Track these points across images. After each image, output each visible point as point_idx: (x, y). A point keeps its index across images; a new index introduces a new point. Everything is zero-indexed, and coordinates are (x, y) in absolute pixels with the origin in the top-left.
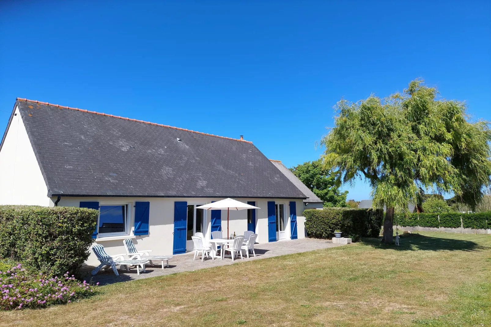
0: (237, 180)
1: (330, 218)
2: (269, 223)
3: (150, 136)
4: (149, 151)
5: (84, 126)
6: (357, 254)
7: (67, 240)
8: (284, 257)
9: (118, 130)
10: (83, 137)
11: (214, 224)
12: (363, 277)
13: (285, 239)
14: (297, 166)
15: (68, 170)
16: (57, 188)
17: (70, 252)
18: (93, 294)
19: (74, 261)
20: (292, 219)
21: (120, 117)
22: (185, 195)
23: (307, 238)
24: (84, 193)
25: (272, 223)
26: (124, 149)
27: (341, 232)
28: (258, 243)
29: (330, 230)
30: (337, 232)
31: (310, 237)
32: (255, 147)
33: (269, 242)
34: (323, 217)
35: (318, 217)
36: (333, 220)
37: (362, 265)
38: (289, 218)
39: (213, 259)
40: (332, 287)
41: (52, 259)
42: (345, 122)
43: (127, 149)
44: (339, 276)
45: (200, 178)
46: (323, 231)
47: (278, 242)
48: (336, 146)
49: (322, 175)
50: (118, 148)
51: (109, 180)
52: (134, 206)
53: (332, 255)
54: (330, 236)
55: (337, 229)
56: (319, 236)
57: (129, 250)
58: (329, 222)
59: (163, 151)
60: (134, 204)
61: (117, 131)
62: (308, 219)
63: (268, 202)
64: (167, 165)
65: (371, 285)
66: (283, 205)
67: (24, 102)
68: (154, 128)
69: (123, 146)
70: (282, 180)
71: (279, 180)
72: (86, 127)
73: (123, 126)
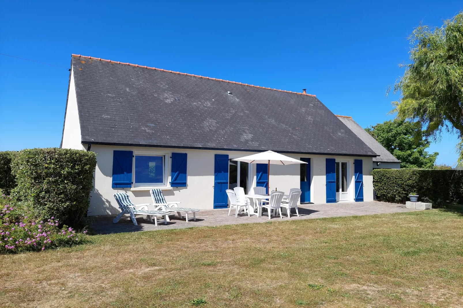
0: (290, 134)
1: (405, 179)
2: (327, 182)
3: (199, 89)
4: (194, 103)
5: (132, 79)
6: (434, 222)
7: (55, 182)
8: (333, 220)
9: (166, 83)
10: (128, 90)
11: (260, 179)
12: (429, 251)
13: (348, 200)
14: (376, 125)
15: (104, 119)
16: (88, 136)
17: (60, 196)
18: (81, 243)
19: (65, 206)
20: (357, 179)
21: (170, 71)
22: (225, 147)
23: (375, 201)
24: (116, 141)
25: (331, 182)
26: (168, 101)
27: (418, 196)
28: (313, 203)
29: (405, 193)
30: (413, 195)
31: (380, 201)
32: (319, 101)
33: (327, 203)
34: (396, 178)
35: (389, 177)
36: (408, 182)
37: (433, 235)
38: (354, 177)
39: (249, 216)
40: (374, 262)
41: (41, 202)
42: (426, 54)
43: (171, 102)
44: (393, 248)
45: (246, 131)
46: (395, 193)
47: (338, 204)
48: (415, 91)
49: (405, 134)
50: (162, 99)
51: (145, 130)
52: (171, 157)
53: (397, 221)
54: (404, 200)
55: (412, 191)
56: (391, 200)
57: (156, 200)
58: (403, 184)
59: (209, 104)
60: (170, 155)
61: (164, 84)
62: (378, 180)
63: (326, 159)
64: (211, 118)
65: (438, 264)
66: (346, 163)
67: (77, 58)
68: (204, 81)
69: (168, 99)
70: (347, 136)
71: (343, 135)
72: (133, 80)
73: (172, 80)
